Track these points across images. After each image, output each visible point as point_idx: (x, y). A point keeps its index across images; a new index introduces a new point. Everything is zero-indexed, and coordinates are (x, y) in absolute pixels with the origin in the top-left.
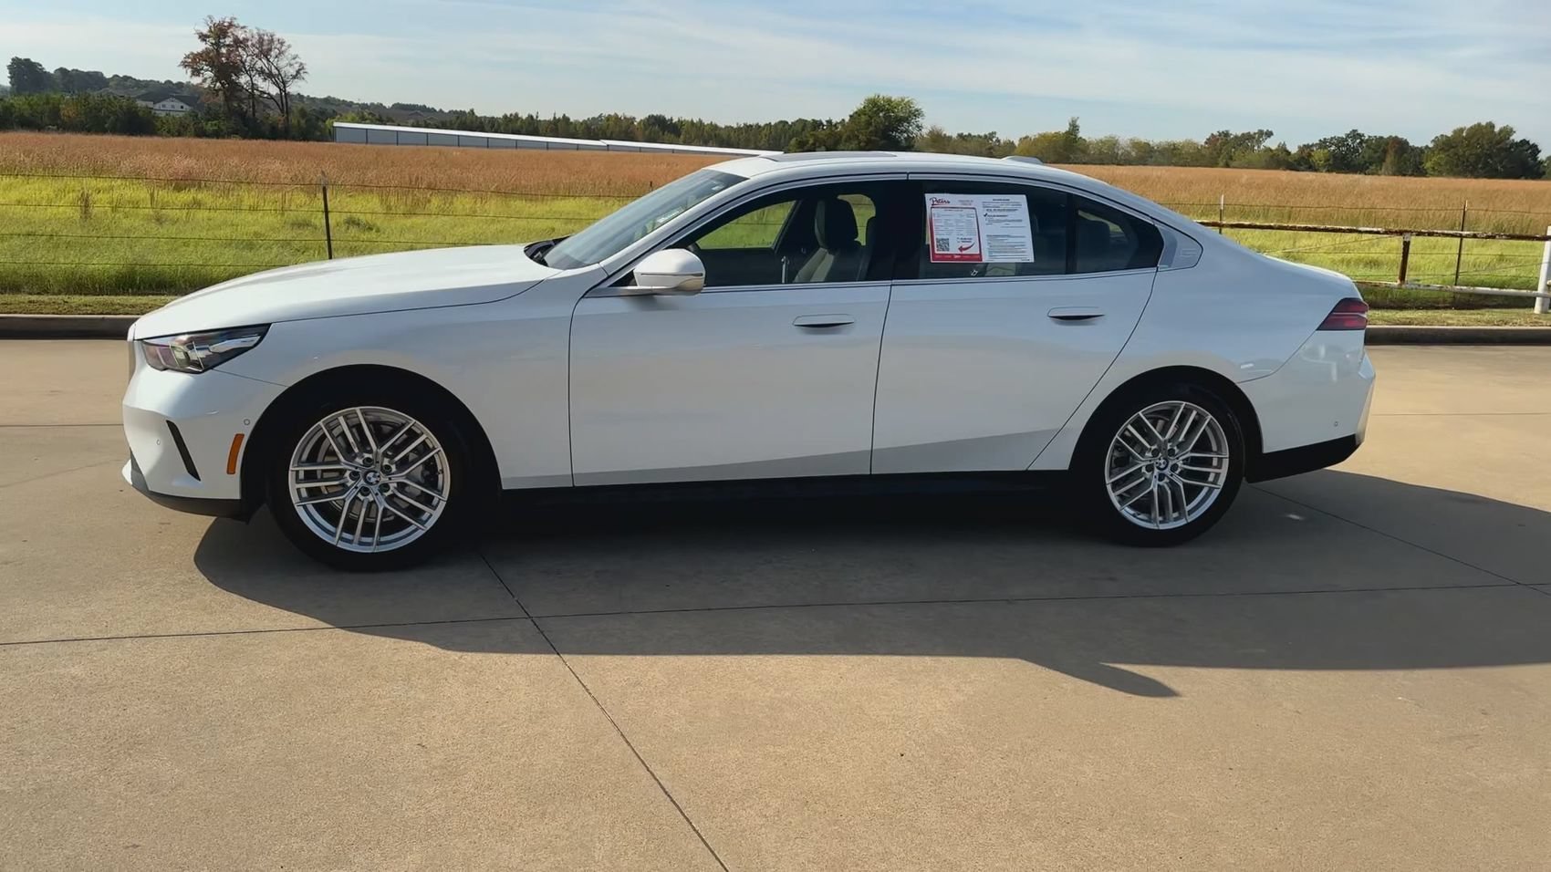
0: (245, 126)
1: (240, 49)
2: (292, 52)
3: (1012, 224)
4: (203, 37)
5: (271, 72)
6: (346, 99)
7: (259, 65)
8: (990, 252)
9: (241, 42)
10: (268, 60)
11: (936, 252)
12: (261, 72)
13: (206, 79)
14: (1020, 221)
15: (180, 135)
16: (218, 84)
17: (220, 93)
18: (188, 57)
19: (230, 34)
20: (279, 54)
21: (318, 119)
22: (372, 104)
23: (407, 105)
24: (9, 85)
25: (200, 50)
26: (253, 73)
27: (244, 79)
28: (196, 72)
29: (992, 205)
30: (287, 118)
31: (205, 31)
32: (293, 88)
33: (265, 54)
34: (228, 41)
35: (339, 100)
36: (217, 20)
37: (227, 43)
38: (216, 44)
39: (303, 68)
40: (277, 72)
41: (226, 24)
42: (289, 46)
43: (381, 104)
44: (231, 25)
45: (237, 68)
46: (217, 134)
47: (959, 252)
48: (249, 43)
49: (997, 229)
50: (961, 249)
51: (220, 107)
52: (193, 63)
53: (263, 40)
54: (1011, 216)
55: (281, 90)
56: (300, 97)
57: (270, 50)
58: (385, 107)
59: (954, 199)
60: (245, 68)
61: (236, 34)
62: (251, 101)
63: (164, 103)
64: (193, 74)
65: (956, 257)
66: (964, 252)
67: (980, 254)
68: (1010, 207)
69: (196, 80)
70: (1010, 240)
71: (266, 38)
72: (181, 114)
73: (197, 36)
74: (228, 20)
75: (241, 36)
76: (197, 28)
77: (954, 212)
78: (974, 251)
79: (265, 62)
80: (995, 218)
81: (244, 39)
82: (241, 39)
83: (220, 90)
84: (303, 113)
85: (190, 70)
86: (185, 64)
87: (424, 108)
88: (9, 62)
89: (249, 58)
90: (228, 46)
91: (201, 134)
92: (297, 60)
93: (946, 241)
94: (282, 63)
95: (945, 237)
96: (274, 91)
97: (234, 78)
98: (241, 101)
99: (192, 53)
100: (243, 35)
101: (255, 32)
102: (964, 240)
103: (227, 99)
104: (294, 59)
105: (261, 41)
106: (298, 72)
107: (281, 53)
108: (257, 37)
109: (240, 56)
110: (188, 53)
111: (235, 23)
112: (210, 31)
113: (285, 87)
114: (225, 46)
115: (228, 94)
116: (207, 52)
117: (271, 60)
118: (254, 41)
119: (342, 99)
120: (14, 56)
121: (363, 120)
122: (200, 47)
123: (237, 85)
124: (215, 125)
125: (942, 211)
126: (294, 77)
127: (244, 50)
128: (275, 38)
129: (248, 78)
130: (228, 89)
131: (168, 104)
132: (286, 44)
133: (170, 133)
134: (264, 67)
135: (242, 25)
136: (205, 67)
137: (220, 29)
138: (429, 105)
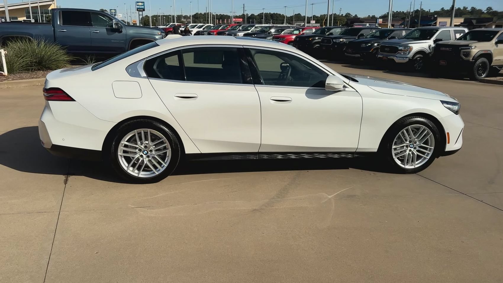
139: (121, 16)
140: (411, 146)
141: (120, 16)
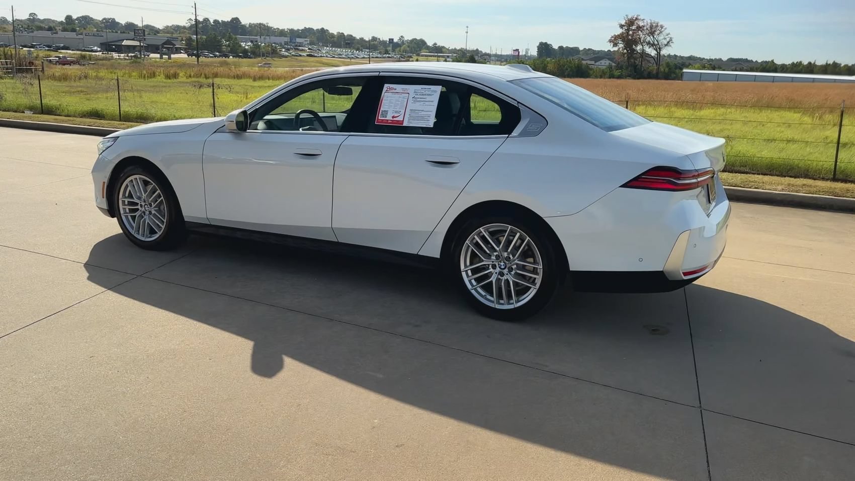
0: (635, 72)
1: (640, 32)
2: (667, 31)
3: (427, 103)
4: (622, 26)
5: (654, 43)
6: (700, 57)
7: (648, 39)
8: (409, 120)
9: (641, 28)
10: (653, 37)
11: (380, 118)
12: (649, 43)
13: (620, 48)
14: (432, 101)
15: (601, 77)
16: (625, 51)
17: (626, 55)
18: (612, 37)
19: (635, 24)
20: (660, 33)
21: (676, 68)
22: (715, 59)
23: (736, 59)
24: (537, 55)
25: (619, 33)
26: (644, 44)
27: (639, 48)
28: (615, 45)
29: (419, 91)
30: (659, 68)
31: (623, 23)
32: (665, 52)
33: (652, 33)
34: (634, 27)
35: (697, 57)
36: (630, 17)
37: (633, 29)
38: (627, 30)
39: (671, 40)
40: (657, 43)
41: (634, 19)
42: (666, 29)
43: (721, 59)
44: (637, 19)
45: (636, 42)
46: (619, 77)
47: (392, 119)
48: (645, 28)
49: (417, 106)
50: (393, 117)
51: (624, 63)
52: (614, 41)
53: (653, 26)
54: (428, 98)
55: (657, 52)
56: (669, 56)
57: (655, 31)
58: (722, 61)
59: (399, 87)
60: (640, 41)
61: (638, 23)
62: (641, 59)
63: (601, 61)
64: (614, 46)
65: (389, 121)
66: (394, 119)
67: (403, 120)
68: (430, 93)
69: (616, 49)
70: (423, 113)
71: (654, 25)
72: (604, 67)
73: (619, 26)
74: (636, 16)
75: (641, 24)
76: (619, 22)
77: (397, 95)
78: (400, 118)
79: (652, 37)
80: (418, 99)
81: (642, 26)
82: (641, 26)
83: (625, 54)
84: (668, 65)
85: (612, 44)
86: (610, 41)
87: (746, 61)
88: (538, 44)
89: (644, 36)
90: (633, 30)
91: (612, 76)
92: (669, 36)
93: (386, 112)
94: (661, 38)
95: (386, 110)
96: (653, 53)
97: (634, 47)
98: (635, 59)
99: (615, 35)
100: (642, 24)
101: (649, 22)
102: (396, 112)
103: (629, 58)
104: (667, 35)
105: (651, 27)
106: (668, 42)
107: (661, 32)
108: (650, 24)
109: (639, 35)
110: (613, 35)
111: (639, 18)
112: (626, 23)
113: (660, 50)
114: (632, 30)
115: (630, 55)
116: (622, 34)
117: (655, 37)
118: (648, 26)
119: (698, 57)
120: (541, 41)
121: (704, 68)
122: (619, 31)
123: (635, 50)
124: (620, 72)
125: (390, 94)
126: (666, 45)
127: (642, 32)
128: (659, 24)
129: (642, 47)
130: (630, 53)
131: (603, 62)
132: (664, 28)
133: (596, 77)
134: (651, 41)
135: (642, 19)
136: (620, 42)
137: (631, 21)
138: (749, 59)
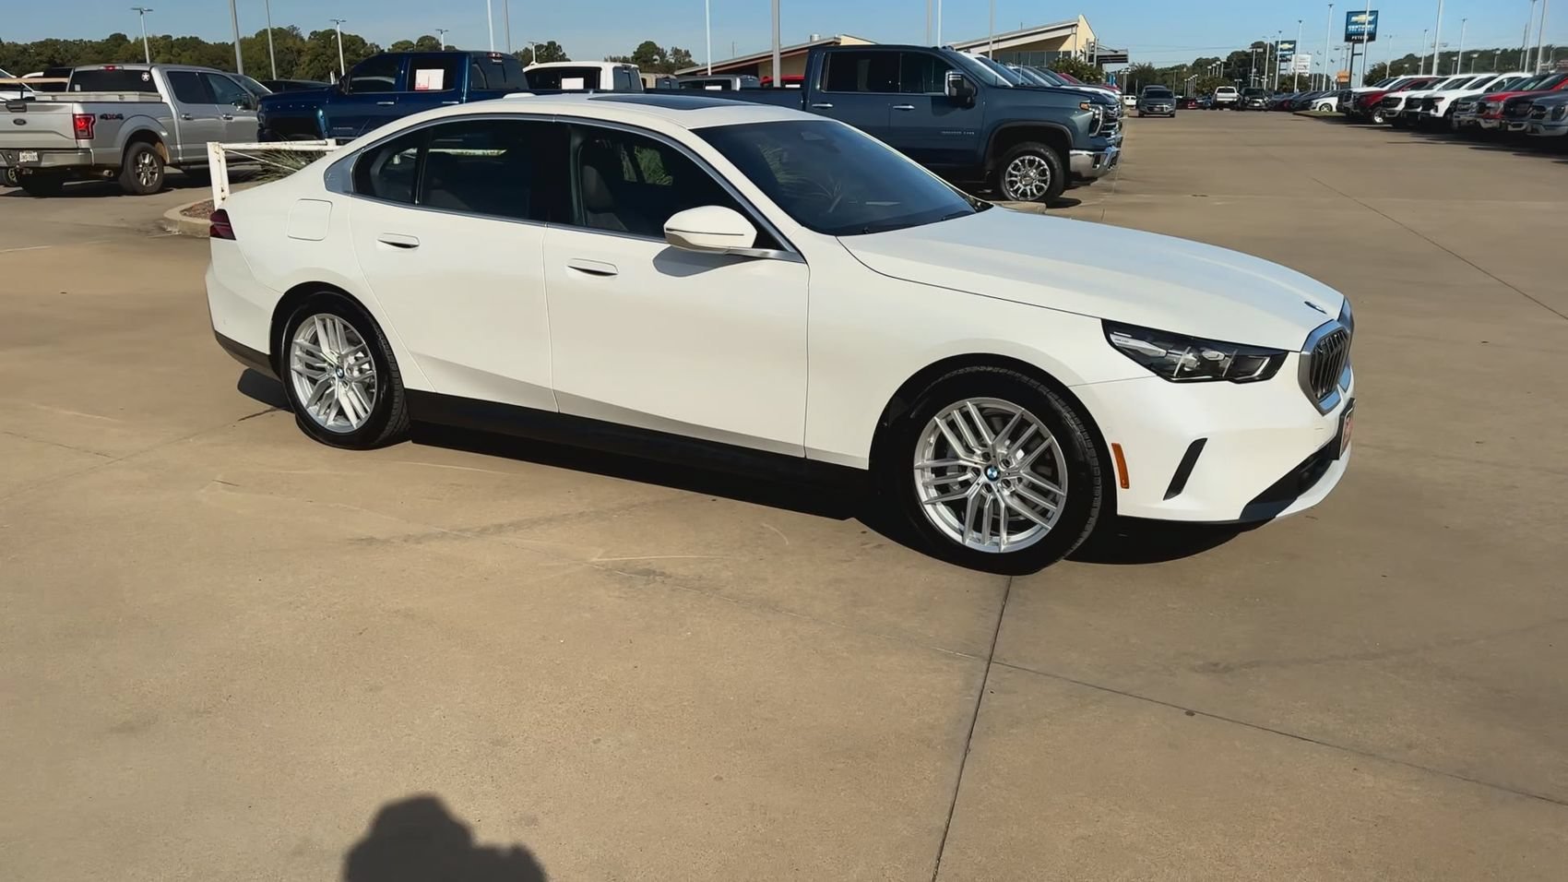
139: (1309, 60)
140: (989, 472)
141: (1301, 64)
